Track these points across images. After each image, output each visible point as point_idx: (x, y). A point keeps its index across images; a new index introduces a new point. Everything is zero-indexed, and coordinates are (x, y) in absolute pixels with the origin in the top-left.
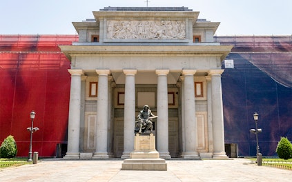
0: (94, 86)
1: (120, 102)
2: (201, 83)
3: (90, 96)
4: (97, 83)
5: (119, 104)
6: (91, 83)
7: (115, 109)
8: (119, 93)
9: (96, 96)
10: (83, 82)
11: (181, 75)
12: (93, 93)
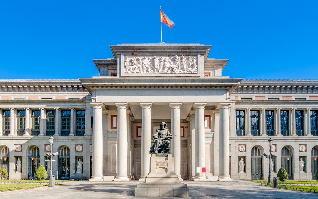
0: (114, 119)
1: (139, 135)
2: (210, 117)
3: (112, 127)
4: (116, 116)
5: (137, 136)
6: (112, 117)
7: (135, 140)
8: (138, 127)
9: (116, 128)
10: (105, 116)
11: (192, 108)
12: (114, 125)
